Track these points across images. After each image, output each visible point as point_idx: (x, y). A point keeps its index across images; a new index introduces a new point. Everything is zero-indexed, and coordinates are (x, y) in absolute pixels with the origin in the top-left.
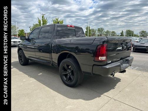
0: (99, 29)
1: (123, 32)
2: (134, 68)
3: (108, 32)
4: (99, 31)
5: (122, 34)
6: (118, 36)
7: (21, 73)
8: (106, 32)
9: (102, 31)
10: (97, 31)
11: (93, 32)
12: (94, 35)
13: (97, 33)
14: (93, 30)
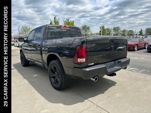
0: (114, 28)
1: (142, 30)
2: (140, 70)
3: (124, 31)
4: (115, 30)
5: (141, 33)
6: (137, 35)
7: (19, 73)
8: (122, 32)
9: (118, 30)
10: (112, 31)
11: (108, 31)
12: (109, 34)
13: (113, 32)
14: (108, 30)
